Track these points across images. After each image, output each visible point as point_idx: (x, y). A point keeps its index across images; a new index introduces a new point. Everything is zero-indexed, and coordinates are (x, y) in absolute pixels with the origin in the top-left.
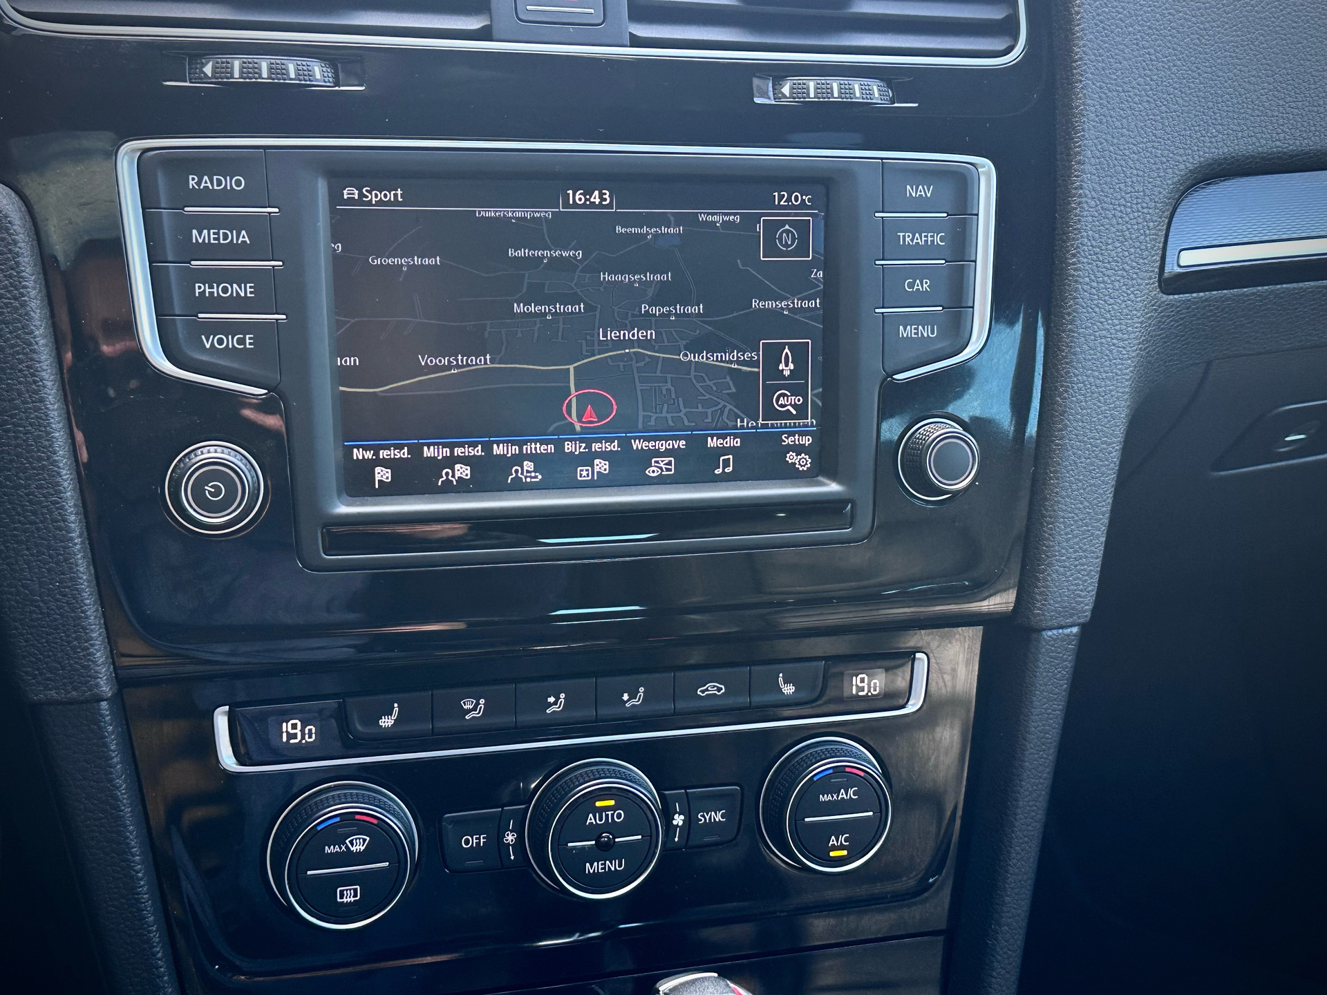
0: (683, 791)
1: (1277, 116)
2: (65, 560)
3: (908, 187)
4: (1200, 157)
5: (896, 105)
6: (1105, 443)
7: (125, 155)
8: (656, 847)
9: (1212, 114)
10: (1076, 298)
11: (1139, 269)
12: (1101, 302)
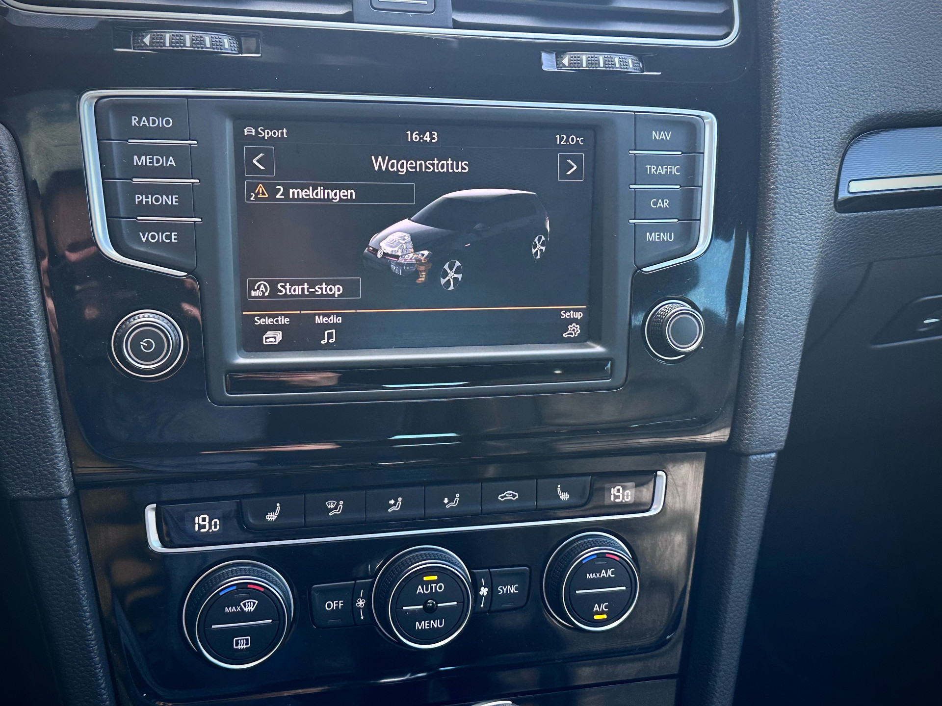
0: (487, 570)
1: (919, 86)
2: (38, 394)
3: (654, 132)
4: (864, 113)
5: (645, 73)
6: (796, 319)
7: (85, 101)
8: (467, 611)
9: (873, 83)
10: (774, 214)
11: (820, 194)
12: (792, 217)
